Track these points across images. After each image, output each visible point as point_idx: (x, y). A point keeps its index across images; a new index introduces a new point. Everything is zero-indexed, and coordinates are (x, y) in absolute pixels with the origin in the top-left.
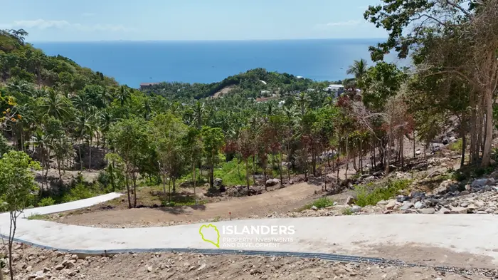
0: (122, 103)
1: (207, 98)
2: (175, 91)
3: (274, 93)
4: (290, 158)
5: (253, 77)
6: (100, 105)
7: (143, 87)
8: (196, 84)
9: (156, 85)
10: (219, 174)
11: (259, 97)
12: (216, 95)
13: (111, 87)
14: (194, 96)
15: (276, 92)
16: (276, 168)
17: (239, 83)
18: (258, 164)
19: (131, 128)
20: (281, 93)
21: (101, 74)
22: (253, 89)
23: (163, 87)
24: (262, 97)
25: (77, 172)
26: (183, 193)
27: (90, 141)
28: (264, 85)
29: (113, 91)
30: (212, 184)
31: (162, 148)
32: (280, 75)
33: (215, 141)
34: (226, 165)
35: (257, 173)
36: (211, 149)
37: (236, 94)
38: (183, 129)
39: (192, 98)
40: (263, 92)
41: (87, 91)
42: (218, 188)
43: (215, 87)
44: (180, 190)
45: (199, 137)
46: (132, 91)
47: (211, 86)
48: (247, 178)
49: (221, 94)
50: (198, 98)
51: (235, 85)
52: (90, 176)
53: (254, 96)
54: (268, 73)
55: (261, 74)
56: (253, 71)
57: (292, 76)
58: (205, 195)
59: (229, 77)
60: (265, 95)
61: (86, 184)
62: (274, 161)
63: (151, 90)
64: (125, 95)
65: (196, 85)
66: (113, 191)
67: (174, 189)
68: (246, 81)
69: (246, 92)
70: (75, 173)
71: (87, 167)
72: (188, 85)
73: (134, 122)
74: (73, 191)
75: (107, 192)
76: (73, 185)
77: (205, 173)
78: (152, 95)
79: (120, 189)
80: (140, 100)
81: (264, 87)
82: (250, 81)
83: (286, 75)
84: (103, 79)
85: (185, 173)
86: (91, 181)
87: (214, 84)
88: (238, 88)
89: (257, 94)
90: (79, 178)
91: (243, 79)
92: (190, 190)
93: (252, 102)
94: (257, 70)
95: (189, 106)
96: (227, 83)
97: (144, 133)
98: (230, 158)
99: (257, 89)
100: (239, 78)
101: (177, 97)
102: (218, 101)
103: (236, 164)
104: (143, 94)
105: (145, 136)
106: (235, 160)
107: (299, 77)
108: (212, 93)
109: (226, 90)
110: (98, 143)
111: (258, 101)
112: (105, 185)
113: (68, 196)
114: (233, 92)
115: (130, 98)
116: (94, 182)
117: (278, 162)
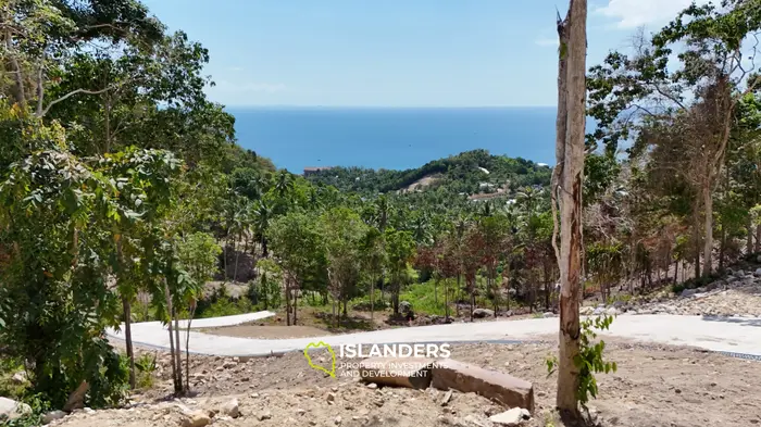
0: (282, 194)
1: (398, 192)
2: (353, 179)
3: (500, 187)
4: (514, 284)
5: (468, 163)
6: (253, 195)
7: (307, 173)
8: (383, 170)
9: (327, 171)
10: (405, 298)
11: (476, 193)
12: (412, 188)
13: (266, 172)
14: (379, 188)
15: (504, 186)
16: (491, 297)
17: (446, 170)
18: (465, 289)
19: (296, 224)
20: (512, 187)
21: (254, 153)
22: (468, 181)
23: (336, 174)
24: (482, 194)
25: (219, 283)
26: (356, 318)
27: (237, 243)
28: (485, 174)
29: (268, 176)
30: (396, 308)
31: (334, 252)
32: (511, 160)
33: (402, 249)
34: (419, 287)
35: (462, 302)
36: (397, 259)
37: (442, 188)
38: (361, 229)
39: (376, 191)
40: (483, 185)
41: (237, 175)
42: (404, 315)
43: (410, 175)
44: (352, 314)
45: (381, 240)
46: (293, 177)
47: (404, 174)
48: (447, 307)
49: (420, 187)
50: (384, 191)
51: (440, 174)
52: (236, 289)
53: (469, 191)
54: (492, 157)
55: (482, 158)
56: (470, 153)
57: (530, 162)
58: (386, 322)
59: (432, 162)
60: (486, 190)
61: (232, 299)
62: (490, 287)
63: (319, 177)
64: (285, 182)
65: (384, 172)
66: (265, 309)
67: (345, 312)
68: (458, 167)
69: (457, 184)
70: (217, 284)
71: (231, 278)
72: (372, 172)
73: (300, 217)
74: (213, 307)
75: (258, 310)
76: (214, 299)
77: (388, 295)
78: (320, 185)
79: (274, 307)
80: (305, 189)
81: (485, 179)
82: (463, 168)
83: (521, 161)
84: (255, 161)
85: (360, 295)
86: (236, 296)
87: (409, 171)
88: (444, 177)
89: (474, 187)
90: (222, 291)
91: (453, 166)
92: (367, 315)
93: (466, 199)
94: (475, 152)
95: (370, 201)
96: (430, 169)
97: (313, 232)
98: (425, 278)
99: (473, 181)
100: (447, 163)
101: (354, 189)
102: (414, 196)
103: (432, 287)
104: (308, 182)
105: (314, 235)
106: (432, 281)
107: (541, 164)
108: (406, 184)
109: (426, 181)
110: (246, 247)
111: (474, 199)
112: (255, 300)
113: (209, 312)
114: (438, 184)
115: (292, 187)
116: (240, 298)
117: (496, 288)
